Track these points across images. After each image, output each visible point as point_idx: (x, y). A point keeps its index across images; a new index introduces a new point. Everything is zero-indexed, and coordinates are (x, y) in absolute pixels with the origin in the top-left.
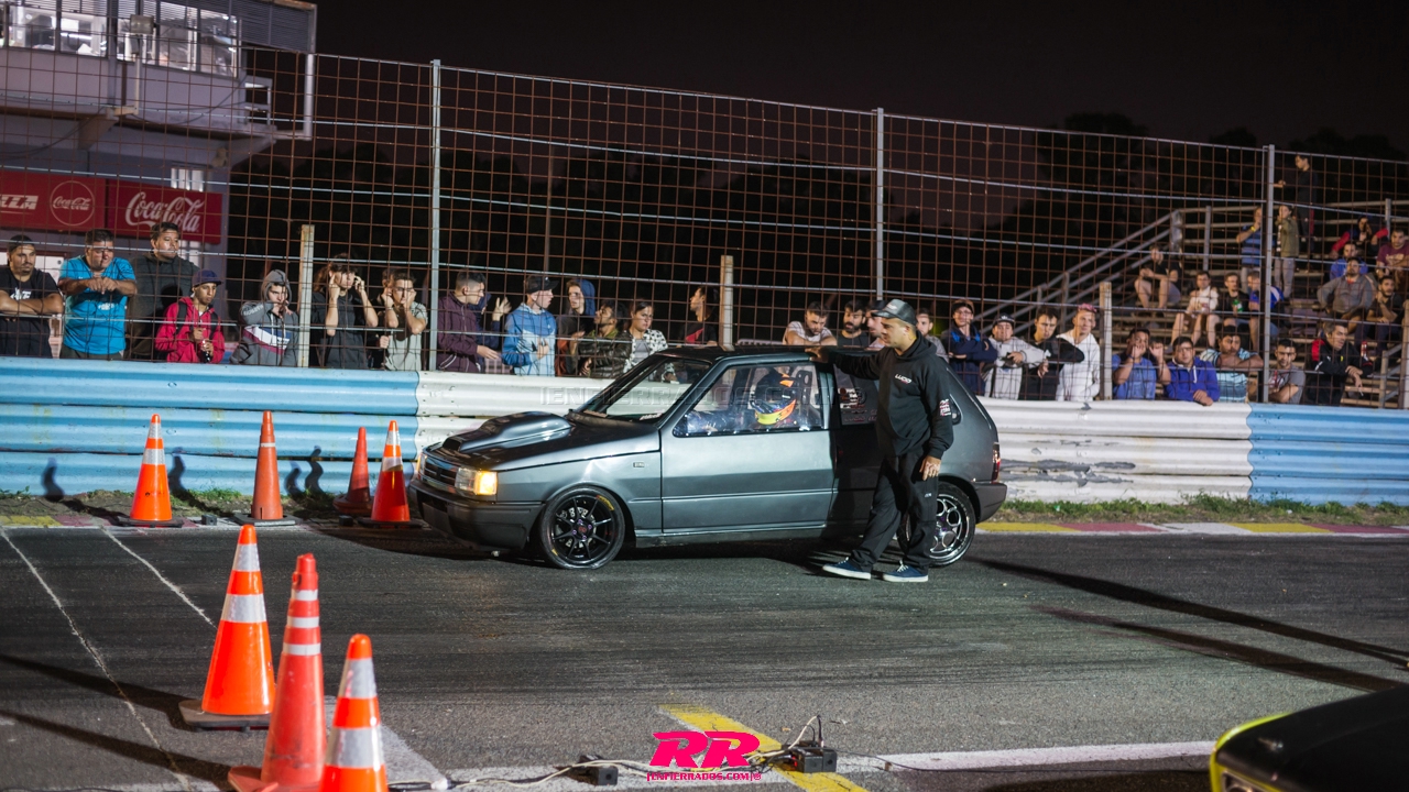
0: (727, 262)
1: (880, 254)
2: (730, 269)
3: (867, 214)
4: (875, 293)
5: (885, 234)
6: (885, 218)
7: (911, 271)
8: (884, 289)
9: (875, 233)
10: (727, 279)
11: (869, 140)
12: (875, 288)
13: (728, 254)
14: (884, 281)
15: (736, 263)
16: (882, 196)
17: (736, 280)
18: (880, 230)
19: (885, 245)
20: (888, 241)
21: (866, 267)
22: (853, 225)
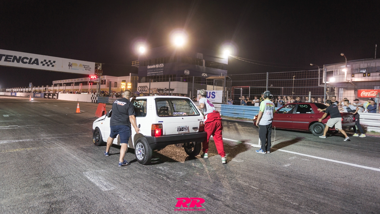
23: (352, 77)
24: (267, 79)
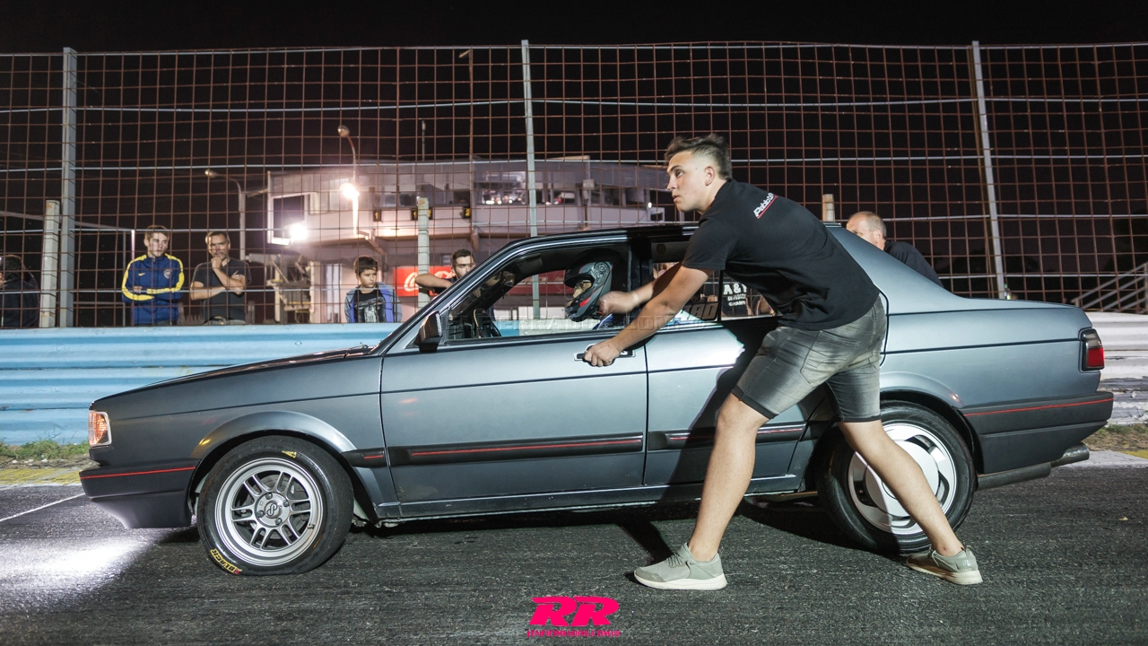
3: (971, 143)
6: (992, 144)
7: (1027, 192)
9: (983, 160)
11: (965, 71)
16: (986, 123)
18: (988, 157)
20: (997, 166)
22: (957, 153)
23: (375, 220)
24: (69, 98)
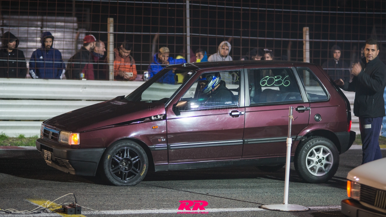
0: (111, 20)
1: (188, 16)
2: (112, 25)
4: (186, 35)
5: (190, 6)
8: (190, 32)
10: (111, 29)
12: (186, 32)
13: (111, 17)
14: (190, 29)
15: (115, 22)
17: (115, 30)
19: (190, 11)
21: (181, 22)
